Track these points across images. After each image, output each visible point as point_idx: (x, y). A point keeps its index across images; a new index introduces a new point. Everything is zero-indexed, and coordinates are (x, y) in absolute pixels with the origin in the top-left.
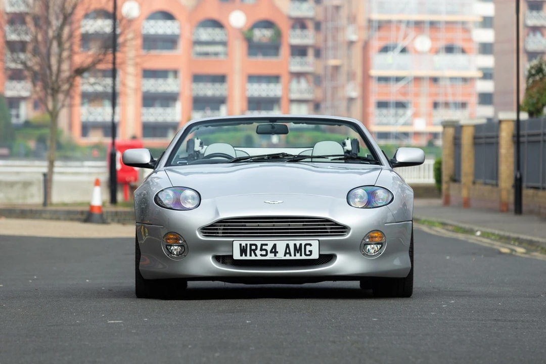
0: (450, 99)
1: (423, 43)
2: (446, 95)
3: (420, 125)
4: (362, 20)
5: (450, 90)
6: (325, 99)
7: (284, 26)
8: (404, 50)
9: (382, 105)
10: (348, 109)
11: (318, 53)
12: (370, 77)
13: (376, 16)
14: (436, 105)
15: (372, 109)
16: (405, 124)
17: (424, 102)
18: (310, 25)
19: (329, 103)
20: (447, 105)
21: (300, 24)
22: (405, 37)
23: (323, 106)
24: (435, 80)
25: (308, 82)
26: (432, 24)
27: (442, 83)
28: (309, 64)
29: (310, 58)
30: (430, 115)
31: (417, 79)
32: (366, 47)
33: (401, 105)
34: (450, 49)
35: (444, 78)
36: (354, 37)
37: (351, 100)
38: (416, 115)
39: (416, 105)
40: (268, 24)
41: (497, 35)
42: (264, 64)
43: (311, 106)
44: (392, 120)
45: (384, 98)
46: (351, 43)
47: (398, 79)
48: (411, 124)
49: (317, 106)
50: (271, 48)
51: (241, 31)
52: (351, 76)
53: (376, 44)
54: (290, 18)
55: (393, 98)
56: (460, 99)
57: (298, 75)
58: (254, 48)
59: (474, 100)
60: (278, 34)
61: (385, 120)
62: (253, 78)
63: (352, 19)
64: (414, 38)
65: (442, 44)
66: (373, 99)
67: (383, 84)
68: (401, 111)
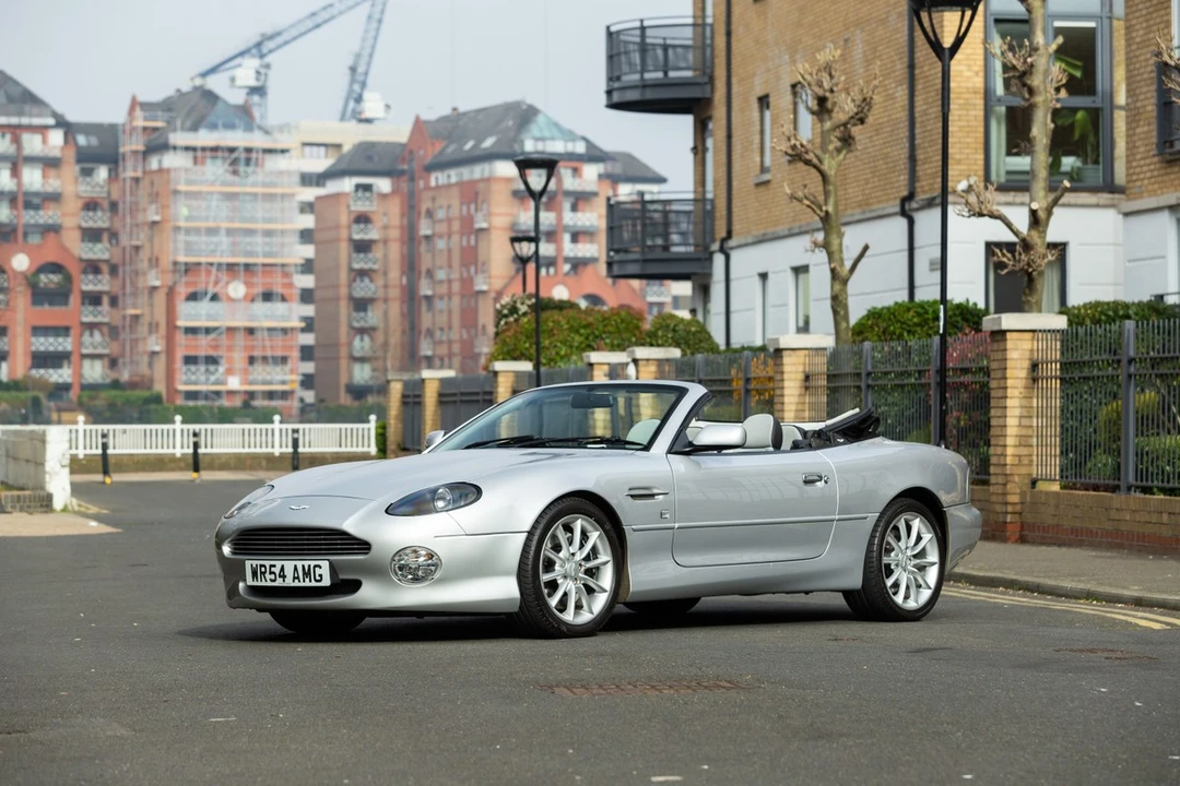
0: (269, 353)
1: (237, 289)
2: (264, 347)
3: (234, 383)
4: (166, 262)
5: (268, 343)
6: (123, 356)
7: (74, 269)
8: (215, 298)
9: (190, 360)
10: (150, 365)
11: (114, 302)
12: (176, 327)
13: (182, 259)
14: (252, 360)
15: (179, 364)
16: (217, 383)
17: (239, 358)
18: (105, 268)
19: (127, 360)
20: (265, 359)
21: (93, 267)
22: (216, 283)
23: (121, 361)
24: (251, 331)
25: (102, 334)
26: (247, 266)
27: (259, 335)
28: (104, 314)
29: (105, 306)
30: (246, 372)
31: (231, 330)
32: (171, 293)
33: (212, 361)
34: (267, 297)
35: (262, 329)
36: (157, 283)
37: (154, 353)
38: (230, 372)
39: (230, 361)
40: (55, 268)
41: (317, 280)
42: (50, 314)
43: (106, 361)
44: (203, 378)
45: (192, 353)
46: (154, 289)
47: (208, 331)
48: (223, 383)
49: (113, 363)
50: (59, 296)
51: (24, 275)
52: (153, 327)
53: (182, 291)
54: (81, 260)
55: (202, 353)
56: (279, 353)
57: (91, 327)
58: (40, 296)
59: (296, 354)
60: (68, 278)
61: (193, 378)
62: (38, 330)
63: (154, 262)
64: (228, 283)
65: (259, 290)
66: (180, 354)
67: (190, 336)
68: (212, 368)
